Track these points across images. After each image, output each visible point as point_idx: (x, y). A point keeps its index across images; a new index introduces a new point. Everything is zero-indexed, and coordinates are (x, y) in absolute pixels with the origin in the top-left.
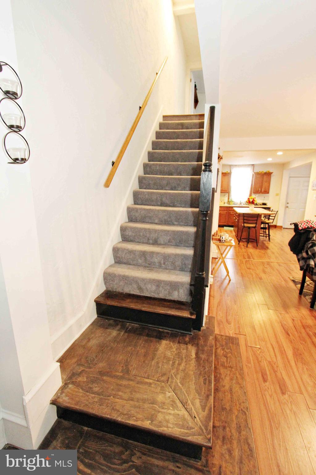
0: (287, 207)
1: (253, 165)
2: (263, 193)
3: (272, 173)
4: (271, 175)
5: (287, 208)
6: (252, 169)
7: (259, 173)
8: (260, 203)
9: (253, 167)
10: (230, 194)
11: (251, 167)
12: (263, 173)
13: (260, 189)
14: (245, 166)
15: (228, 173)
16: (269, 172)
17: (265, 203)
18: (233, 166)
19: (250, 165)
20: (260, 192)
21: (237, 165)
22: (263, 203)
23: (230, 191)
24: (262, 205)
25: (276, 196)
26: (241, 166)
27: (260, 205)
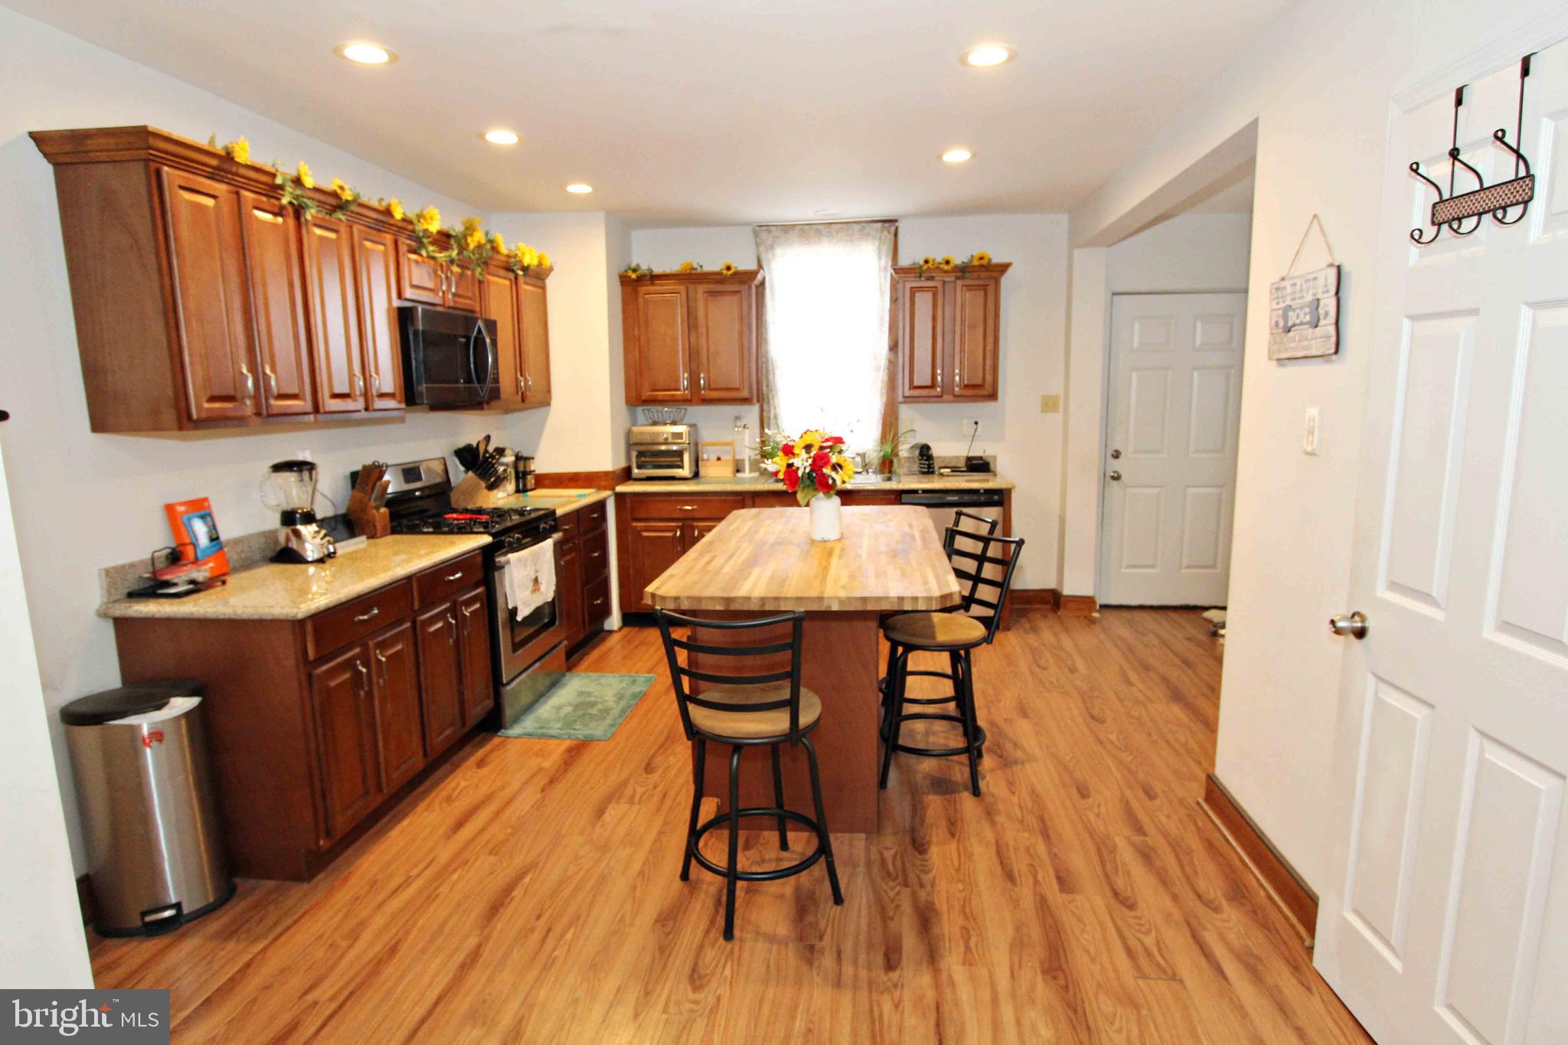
0: (1116, 478)
1: (890, 222)
2: (958, 398)
3: (1003, 268)
4: (997, 282)
5: (1115, 483)
6: (887, 249)
7: (926, 267)
8: (951, 458)
9: (889, 233)
10: (769, 411)
11: (880, 239)
12: (946, 267)
13: (939, 371)
14: (842, 228)
15: (731, 275)
16: (985, 262)
17: (981, 458)
18: (769, 232)
19: (875, 225)
20: (940, 394)
21: (798, 228)
22: (969, 459)
23: (764, 388)
24: (964, 469)
25: (1043, 411)
26: (819, 233)
27: (955, 470)
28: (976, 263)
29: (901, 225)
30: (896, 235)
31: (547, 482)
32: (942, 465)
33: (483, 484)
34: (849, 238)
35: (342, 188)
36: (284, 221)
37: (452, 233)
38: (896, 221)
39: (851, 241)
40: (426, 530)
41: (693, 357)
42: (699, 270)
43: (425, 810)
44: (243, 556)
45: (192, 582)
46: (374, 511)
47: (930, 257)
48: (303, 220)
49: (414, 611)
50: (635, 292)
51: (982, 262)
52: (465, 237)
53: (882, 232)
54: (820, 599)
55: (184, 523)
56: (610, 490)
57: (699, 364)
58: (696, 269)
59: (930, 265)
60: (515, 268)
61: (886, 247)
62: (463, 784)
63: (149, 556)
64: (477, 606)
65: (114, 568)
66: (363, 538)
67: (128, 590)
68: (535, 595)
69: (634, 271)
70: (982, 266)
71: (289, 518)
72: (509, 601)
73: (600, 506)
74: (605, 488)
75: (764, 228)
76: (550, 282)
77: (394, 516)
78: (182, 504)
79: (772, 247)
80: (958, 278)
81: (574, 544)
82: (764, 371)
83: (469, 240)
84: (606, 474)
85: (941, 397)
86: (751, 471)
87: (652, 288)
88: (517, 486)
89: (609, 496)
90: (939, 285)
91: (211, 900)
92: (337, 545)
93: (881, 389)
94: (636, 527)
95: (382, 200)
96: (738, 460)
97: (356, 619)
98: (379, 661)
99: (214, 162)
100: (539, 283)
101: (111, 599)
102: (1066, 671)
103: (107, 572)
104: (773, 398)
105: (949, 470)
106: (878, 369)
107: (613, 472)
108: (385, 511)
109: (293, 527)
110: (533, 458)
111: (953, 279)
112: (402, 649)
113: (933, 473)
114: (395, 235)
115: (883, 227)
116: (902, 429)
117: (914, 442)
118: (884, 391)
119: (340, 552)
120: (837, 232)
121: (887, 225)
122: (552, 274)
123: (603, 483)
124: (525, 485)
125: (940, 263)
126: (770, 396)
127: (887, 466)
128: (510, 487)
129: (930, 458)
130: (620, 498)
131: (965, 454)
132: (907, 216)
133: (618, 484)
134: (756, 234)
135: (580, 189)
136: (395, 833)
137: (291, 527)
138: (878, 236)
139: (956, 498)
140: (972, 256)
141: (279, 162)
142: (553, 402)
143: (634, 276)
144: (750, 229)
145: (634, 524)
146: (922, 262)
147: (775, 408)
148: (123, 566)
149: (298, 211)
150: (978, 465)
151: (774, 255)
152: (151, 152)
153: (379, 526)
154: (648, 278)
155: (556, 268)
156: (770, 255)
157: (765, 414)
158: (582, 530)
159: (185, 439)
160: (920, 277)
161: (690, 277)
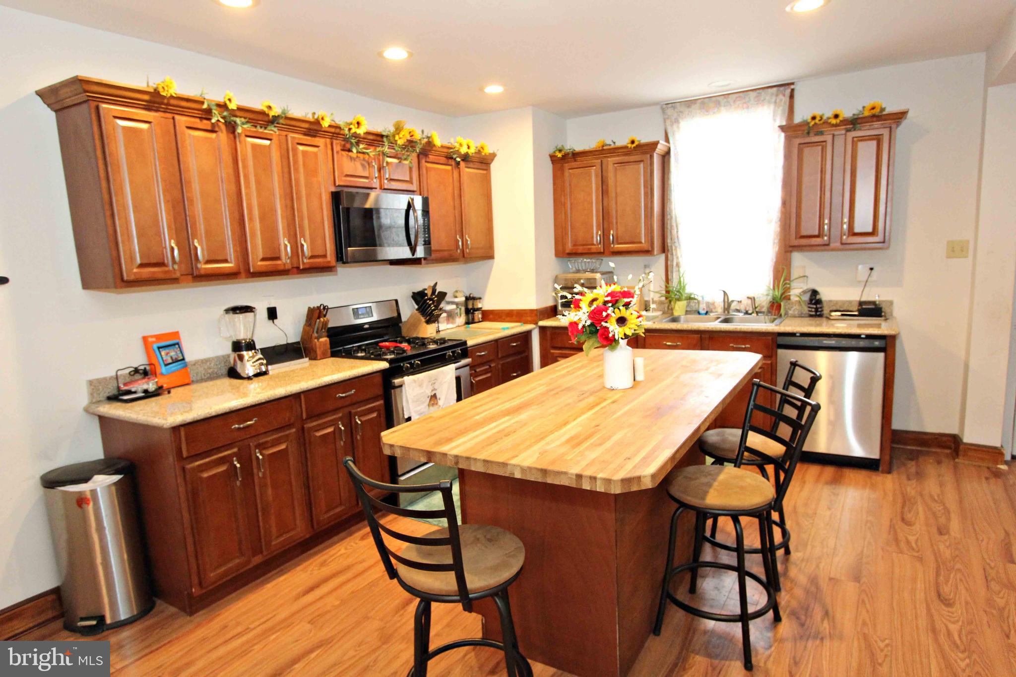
1: (786, 86)
3: (900, 116)
4: (893, 131)
6: (781, 111)
7: (813, 123)
8: (844, 302)
9: (784, 95)
10: (672, 261)
11: (775, 102)
12: (834, 121)
13: (826, 221)
14: (740, 97)
15: (634, 147)
16: (876, 111)
17: (874, 303)
18: (674, 108)
19: (770, 90)
20: (827, 243)
21: (699, 101)
22: (861, 303)
23: (669, 241)
24: (856, 313)
25: (948, 257)
26: (718, 104)
27: (846, 314)
28: (867, 113)
29: (798, 88)
30: (792, 96)
31: (491, 316)
32: (834, 308)
33: (423, 319)
34: (745, 105)
35: (270, 107)
36: (218, 136)
37: (384, 134)
38: (793, 84)
39: (748, 108)
40: (360, 355)
41: (605, 215)
42: (613, 146)
43: (302, 570)
44: (210, 371)
45: (146, 391)
46: (316, 340)
47: (818, 113)
48: (236, 133)
49: (303, 420)
50: (562, 170)
51: (873, 112)
52: (394, 136)
53: (777, 95)
54: (505, 465)
55: (154, 350)
56: (534, 324)
57: (610, 223)
58: (610, 145)
59: (817, 121)
60: (454, 156)
61: (781, 108)
62: (343, 551)
63: (114, 374)
64: (375, 415)
65: (97, 380)
66: (307, 359)
67: (108, 395)
68: (431, 408)
69: (560, 151)
70: (874, 116)
71: (237, 346)
72: (405, 413)
73: (527, 336)
74: (531, 323)
75: (670, 105)
76: (494, 166)
77: (333, 344)
78: (152, 336)
79: (677, 121)
80: (848, 130)
81: (490, 366)
82: (669, 227)
83: (397, 138)
84: (532, 311)
85: (828, 245)
87: (574, 164)
88: (468, 319)
89: (534, 329)
90: (829, 138)
91: (135, 613)
92: (270, 367)
93: (774, 239)
94: (553, 353)
95: (314, 113)
96: (646, 301)
97: (233, 427)
98: (258, 458)
99: (146, 97)
100: (484, 167)
101: (94, 401)
102: (934, 530)
103: (91, 383)
104: (676, 249)
105: (839, 313)
107: (537, 310)
108: (326, 340)
109: (239, 353)
110: (480, 298)
111: (843, 132)
112: (286, 449)
113: (821, 316)
114: (331, 138)
115: (778, 90)
116: (795, 273)
117: (805, 288)
118: (777, 241)
119: (271, 373)
120: (734, 101)
121: (782, 89)
122: (496, 159)
123: (529, 319)
124: (473, 319)
125: (829, 118)
126: (674, 248)
127: (775, 308)
128: (461, 320)
129: (819, 302)
130: (543, 329)
131: (858, 299)
132: (802, 78)
133: (541, 320)
134: (663, 111)
135: (494, 89)
136: (269, 586)
137: (237, 353)
138: (773, 100)
139: (833, 342)
140: (864, 107)
141: (205, 91)
142: (496, 255)
143: (559, 155)
144: (659, 107)
145: (552, 351)
146: (809, 119)
147: (677, 258)
148: (105, 379)
149: (231, 127)
150: (871, 310)
151: (678, 127)
152: (88, 94)
153: (319, 352)
154: (570, 155)
155: (498, 154)
156: (675, 126)
157: (669, 263)
158: (500, 356)
159: (119, 293)
160: (808, 133)
161: (603, 152)
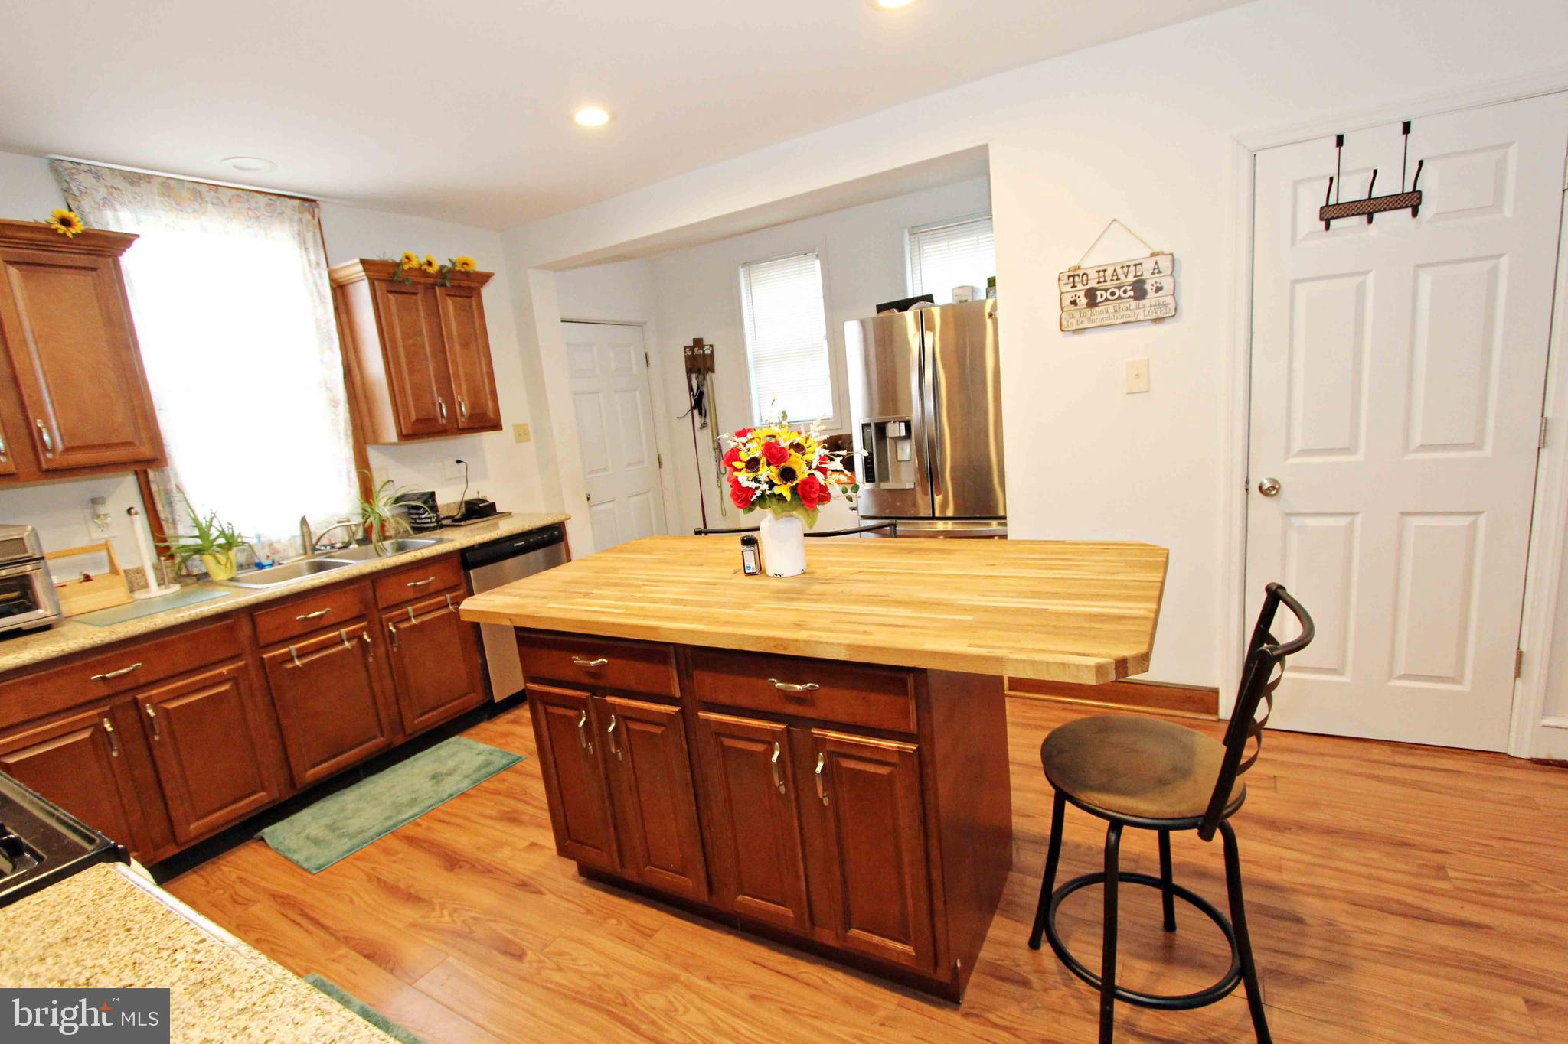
1: (309, 202)
2: (462, 430)
3: (485, 278)
6: (313, 238)
7: (408, 266)
9: (312, 216)
11: (300, 220)
12: (430, 270)
14: (238, 195)
15: (72, 233)
16: (469, 268)
17: (482, 499)
19: (290, 203)
21: (156, 180)
25: (518, 441)
26: (199, 196)
28: (459, 268)
29: (322, 206)
30: (319, 219)
34: (251, 213)
38: (315, 200)
39: (256, 217)
51: (463, 268)
53: (300, 214)
59: (412, 264)
70: (465, 273)
86: (161, 583)
106: (335, 404)
115: (300, 206)
118: (349, 433)
120: (230, 200)
121: (302, 203)
125: (420, 265)
132: (326, 196)
138: (296, 218)
139: (523, 543)
144: (41, 162)
146: (401, 260)
150: (483, 509)
157: (154, 487)
